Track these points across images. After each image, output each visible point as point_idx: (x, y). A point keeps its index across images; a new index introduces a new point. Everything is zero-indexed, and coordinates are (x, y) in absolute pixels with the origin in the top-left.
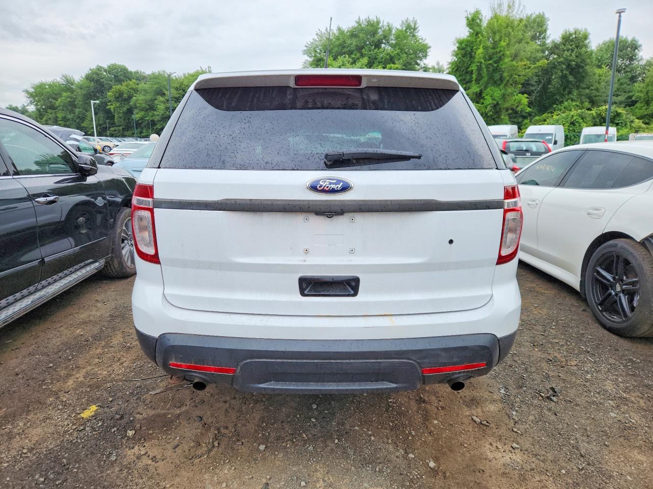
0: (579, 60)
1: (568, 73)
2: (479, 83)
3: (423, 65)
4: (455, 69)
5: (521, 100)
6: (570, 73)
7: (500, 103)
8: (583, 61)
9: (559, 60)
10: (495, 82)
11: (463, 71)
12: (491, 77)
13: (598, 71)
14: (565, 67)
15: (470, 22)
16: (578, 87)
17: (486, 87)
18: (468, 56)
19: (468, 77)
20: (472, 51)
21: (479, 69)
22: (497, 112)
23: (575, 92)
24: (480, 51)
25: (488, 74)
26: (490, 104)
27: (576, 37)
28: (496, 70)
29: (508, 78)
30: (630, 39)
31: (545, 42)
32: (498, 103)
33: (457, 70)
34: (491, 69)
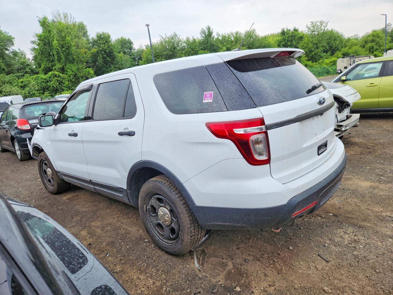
0: (110, 49)
1: (106, 56)
2: (60, 62)
3: (11, 50)
4: (41, 53)
5: (89, 71)
6: (107, 56)
7: (77, 73)
8: (111, 50)
9: (99, 49)
10: (70, 61)
11: (46, 54)
12: (67, 58)
13: (120, 55)
14: (103, 52)
15: (42, 24)
16: (113, 64)
17: (66, 65)
18: (48, 45)
19: (51, 59)
20: (50, 43)
21: (58, 53)
22: (76, 79)
23: (112, 66)
24: (55, 42)
25: (64, 57)
26: (71, 74)
27: (104, 37)
28: (68, 54)
29: (77, 59)
30: (127, 39)
31: (88, 39)
32: (76, 74)
33: (42, 54)
34: (65, 54)
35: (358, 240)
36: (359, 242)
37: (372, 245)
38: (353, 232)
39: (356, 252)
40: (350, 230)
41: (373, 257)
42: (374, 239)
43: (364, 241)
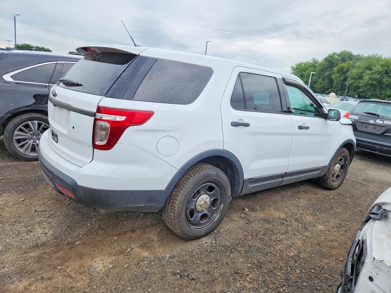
35: (29, 233)
36: (27, 232)
37: (14, 236)
38: (39, 237)
39: (23, 225)
40: (43, 239)
41: (7, 228)
42: (15, 242)
43: (23, 235)
